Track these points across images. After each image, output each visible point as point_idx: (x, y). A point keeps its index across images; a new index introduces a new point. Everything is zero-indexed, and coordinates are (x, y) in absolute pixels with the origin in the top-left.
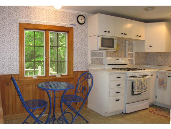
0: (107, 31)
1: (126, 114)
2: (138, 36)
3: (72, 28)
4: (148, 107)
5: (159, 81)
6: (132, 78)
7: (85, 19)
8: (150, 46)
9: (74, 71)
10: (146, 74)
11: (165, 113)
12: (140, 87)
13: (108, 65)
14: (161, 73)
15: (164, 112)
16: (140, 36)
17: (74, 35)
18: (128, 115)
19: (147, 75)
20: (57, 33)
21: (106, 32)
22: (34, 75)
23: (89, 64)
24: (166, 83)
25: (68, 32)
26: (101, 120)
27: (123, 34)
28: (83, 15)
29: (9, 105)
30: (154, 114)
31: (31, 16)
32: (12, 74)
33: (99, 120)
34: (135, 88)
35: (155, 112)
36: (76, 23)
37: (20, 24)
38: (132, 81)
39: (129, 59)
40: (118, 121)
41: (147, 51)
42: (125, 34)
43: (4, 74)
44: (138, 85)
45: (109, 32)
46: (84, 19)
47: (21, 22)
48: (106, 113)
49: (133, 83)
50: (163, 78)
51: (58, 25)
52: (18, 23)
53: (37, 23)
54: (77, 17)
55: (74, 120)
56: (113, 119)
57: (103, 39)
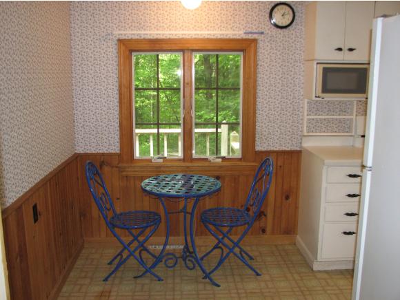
0: (345, 48)
3: (255, 41)
7: (294, 11)
9: (257, 150)
13: (363, 137)
20: (217, 55)
21: (340, 49)
23: (303, 134)
25: (244, 51)
31: (145, 21)
32: (106, 152)
33: (289, 275)
37: (119, 40)
40: (331, 285)
43: (88, 152)
45: (351, 50)
46: (291, 14)
47: (123, 37)
51: (215, 37)
52: (115, 39)
53: (161, 37)
54: (271, 9)
55: (219, 265)
56: (327, 277)
57: (325, 70)
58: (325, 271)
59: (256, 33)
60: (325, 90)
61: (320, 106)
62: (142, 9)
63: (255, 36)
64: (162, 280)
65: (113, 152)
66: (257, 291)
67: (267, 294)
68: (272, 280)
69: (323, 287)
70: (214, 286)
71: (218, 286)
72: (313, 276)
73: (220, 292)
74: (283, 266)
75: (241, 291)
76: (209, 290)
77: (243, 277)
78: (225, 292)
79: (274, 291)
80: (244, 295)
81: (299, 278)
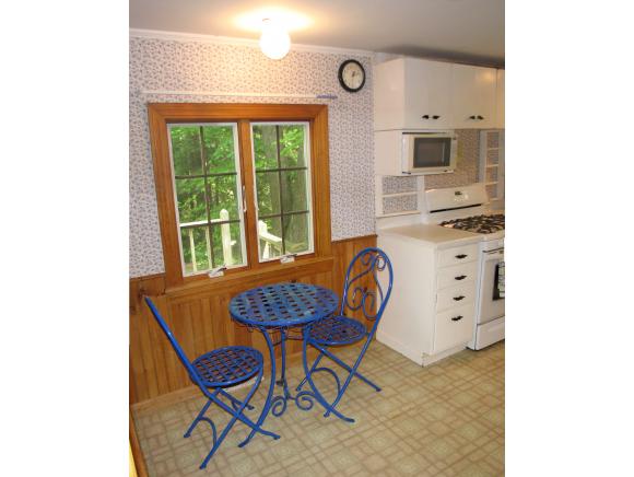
0: (431, 116)
1: (475, 351)
3: (324, 107)
6: (496, 256)
7: (363, 70)
9: (332, 240)
13: (432, 212)
17: (331, 128)
18: (482, 353)
20: (277, 127)
21: (427, 117)
22: (214, 267)
23: (377, 215)
25: (311, 120)
26: (413, 378)
27: (473, 118)
28: (357, 59)
29: (145, 371)
31: (186, 76)
33: (407, 380)
36: (337, 89)
37: (149, 105)
38: (496, 263)
39: (488, 187)
40: (456, 378)
42: (480, 118)
45: (436, 117)
46: (361, 72)
47: (154, 100)
48: (425, 355)
49: (497, 268)
51: (278, 102)
52: (142, 103)
53: (209, 101)
54: (339, 66)
55: (341, 393)
56: (442, 371)
57: (417, 141)
58: (435, 365)
59: (324, 97)
60: (417, 164)
61: (390, 183)
62: (180, 57)
63: (324, 101)
64: (279, 437)
65: (154, 273)
66: (398, 412)
67: (411, 413)
68: (399, 393)
69: (451, 384)
70: (347, 423)
71: (352, 421)
72: (430, 373)
73: (362, 429)
74: (390, 370)
75: (382, 419)
76: (347, 431)
77: (367, 398)
78: (368, 426)
79: (413, 406)
80: (390, 424)
81: (419, 381)
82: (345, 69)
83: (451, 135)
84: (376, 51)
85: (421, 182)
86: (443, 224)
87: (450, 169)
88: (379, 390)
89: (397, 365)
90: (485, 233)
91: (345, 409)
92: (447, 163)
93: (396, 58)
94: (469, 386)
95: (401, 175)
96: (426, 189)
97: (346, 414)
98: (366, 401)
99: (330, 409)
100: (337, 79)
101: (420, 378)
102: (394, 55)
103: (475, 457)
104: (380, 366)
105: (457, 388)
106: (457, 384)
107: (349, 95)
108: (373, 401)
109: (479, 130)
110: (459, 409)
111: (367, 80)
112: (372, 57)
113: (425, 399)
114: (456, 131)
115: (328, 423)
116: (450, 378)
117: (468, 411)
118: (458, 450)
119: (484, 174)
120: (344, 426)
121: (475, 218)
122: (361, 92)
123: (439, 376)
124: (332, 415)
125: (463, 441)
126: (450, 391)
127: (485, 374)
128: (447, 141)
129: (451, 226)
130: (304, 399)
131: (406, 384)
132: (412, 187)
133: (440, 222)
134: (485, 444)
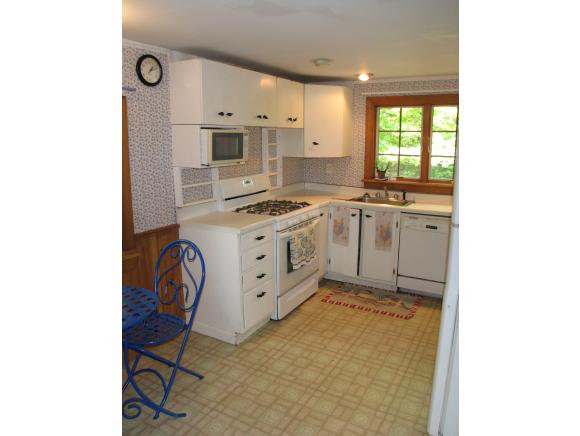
0: (225, 113)
1: (278, 320)
2: (290, 119)
4: (316, 289)
5: (335, 226)
6: (287, 234)
7: (161, 67)
8: (315, 143)
9: (136, 232)
10: (311, 215)
11: (350, 297)
12: (304, 250)
13: (226, 200)
14: (338, 208)
15: (347, 295)
16: (295, 120)
17: (130, 120)
18: (284, 321)
19: (314, 218)
21: (222, 114)
23: (178, 205)
24: (348, 229)
26: (230, 358)
27: (260, 117)
28: (154, 55)
30: (331, 306)
33: (225, 361)
34: (295, 255)
35: (332, 298)
36: (135, 82)
38: (288, 240)
39: (270, 177)
40: (268, 349)
41: (309, 154)
42: (265, 117)
44: (300, 246)
45: (229, 115)
46: (158, 69)
48: (237, 334)
49: (289, 244)
50: (342, 219)
54: (137, 60)
55: (167, 391)
56: (255, 345)
57: (215, 136)
58: (247, 341)
60: (215, 157)
61: (188, 174)
66: (225, 394)
67: (237, 392)
68: (221, 376)
69: (266, 356)
70: (179, 419)
71: (184, 415)
72: (245, 350)
73: (196, 420)
74: (208, 355)
75: (213, 405)
76: (181, 427)
77: (192, 389)
78: (200, 416)
79: (237, 384)
80: (220, 408)
81: (236, 360)
82: (143, 63)
83: (242, 131)
84: (172, 49)
85: (215, 173)
86: (238, 210)
87: (242, 162)
88: (201, 378)
89: (212, 349)
90: (274, 215)
91: (174, 405)
92: (240, 156)
93: (190, 58)
94: (280, 354)
95: (200, 167)
96: (220, 179)
97: (176, 410)
98: (193, 392)
99: (159, 409)
100: (135, 72)
101: (237, 357)
102: (189, 56)
103: (301, 416)
104: (197, 354)
105: (271, 358)
106: (270, 354)
107: (147, 88)
108: (198, 390)
109: (261, 128)
110: (278, 377)
111: (164, 76)
112: (168, 54)
113: (246, 376)
114: (247, 128)
115: (159, 425)
116: (264, 350)
117: (284, 376)
118: (287, 414)
119: (266, 166)
120: (177, 423)
121: (263, 203)
122: (158, 86)
123: (252, 351)
124: (162, 416)
125: (289, 404)
126: (267, 361)
127: (291, 340)
128: (240, 136)
129: (245, 211)
130: (130, 407)
131: (225, 365)
132: (207, 177)
133: (235, 208)
134: (307, 402)
